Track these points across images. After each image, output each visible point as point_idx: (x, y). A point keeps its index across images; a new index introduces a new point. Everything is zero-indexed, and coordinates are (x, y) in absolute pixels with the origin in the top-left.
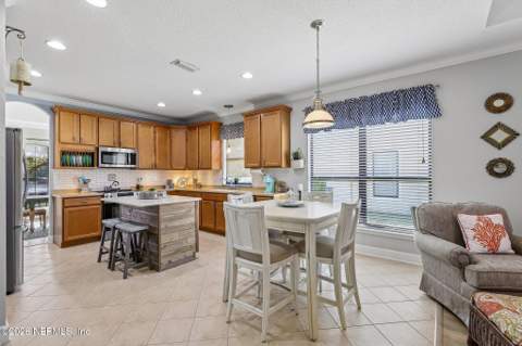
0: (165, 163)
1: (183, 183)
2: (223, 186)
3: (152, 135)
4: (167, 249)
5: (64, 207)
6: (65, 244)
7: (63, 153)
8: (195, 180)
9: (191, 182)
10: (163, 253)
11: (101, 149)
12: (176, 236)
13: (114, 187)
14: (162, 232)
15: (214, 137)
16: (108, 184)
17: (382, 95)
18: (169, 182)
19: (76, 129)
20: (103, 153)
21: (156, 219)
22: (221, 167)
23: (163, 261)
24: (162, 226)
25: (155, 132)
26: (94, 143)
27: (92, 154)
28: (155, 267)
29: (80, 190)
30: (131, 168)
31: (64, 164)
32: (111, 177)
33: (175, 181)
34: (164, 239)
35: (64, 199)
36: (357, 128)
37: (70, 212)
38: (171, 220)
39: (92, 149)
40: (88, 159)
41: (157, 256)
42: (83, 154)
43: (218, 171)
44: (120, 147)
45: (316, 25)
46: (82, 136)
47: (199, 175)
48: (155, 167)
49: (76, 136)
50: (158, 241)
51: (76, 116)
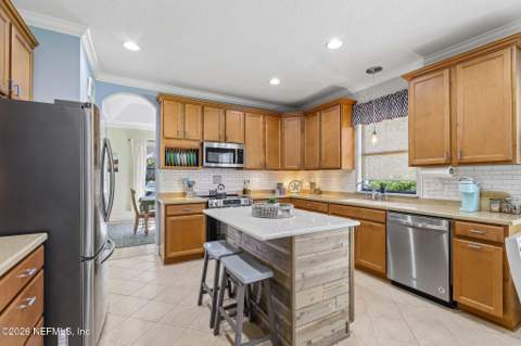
0: (275, 162)
1: (296, 187)
2: (357, 195)
3: (261, 126)
4: (305, 319)
5: (166, 216)
6: (168, 261)
7: (168, 150)
8: (313, 184)
9: (306, 185)
10: (298, 328)
11: (206, 145)
13: (219, 192)
14: (297, 287)
15: (345, 123)
16: (214, 187)
18: (280, 186)
19: (180, 120)
20: (209, 149)
22: (354, 167)
23: (299, 343)
25: (264, 123)
26: (199, 137)
27: (196, 151)
29: (184, 194)
30: (238, 168)
31: (169, 164)
32: (217, 179)
33: (286, 184)
34: (300, 300)
35: (166, 206)
37: (173, 221)
38: (313, 262)
39: (196, 145)
40: (193, 156)
42: (187, 151)
43: (349, 171)
44: (225, 142)
46: (187, 130)
47: (317, 177)
48: (264, 167)
49: (181, 129)
50: (289, 302)
51: (180, 105)
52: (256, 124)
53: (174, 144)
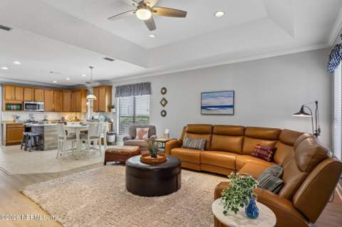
3: (52, 95)
4: (47, 143)
5: (7, 128)
7: (7, 104)
9: (74, 118)
10: (45, 144)
12: (52, 138)
13: (31, 120)
14: (45, 136)
15: (83, 96)
16: (29, 118)
17: (142, 84)
18: (63, 118)
19: (13, 93)
20: (26, 104)
21: (43, 131)
23: (46, 147)
24: (45, 134)
25: (54, 94)
26: (22, 99)
27: (20, 105)
28: (42, 150)
29: (14, 121)
30: (41, 111)
31: (7, 109)
32: (30, 115)
33: (66, 118)
34: (46, 139)
35: (7, 125)
36: (132, 97)
37: (10, 130)
39: (20, 102)
40: (19, 107)
41: (43, 145)
42: (16, 104)
43: (85, 113)
44: (35, 101)
45: (91, 67)
46: (16, 97)
49: (13, 96)
50: (43, 139)
51: (13, 88)
52: (49, 94)
53: (10, 102)
